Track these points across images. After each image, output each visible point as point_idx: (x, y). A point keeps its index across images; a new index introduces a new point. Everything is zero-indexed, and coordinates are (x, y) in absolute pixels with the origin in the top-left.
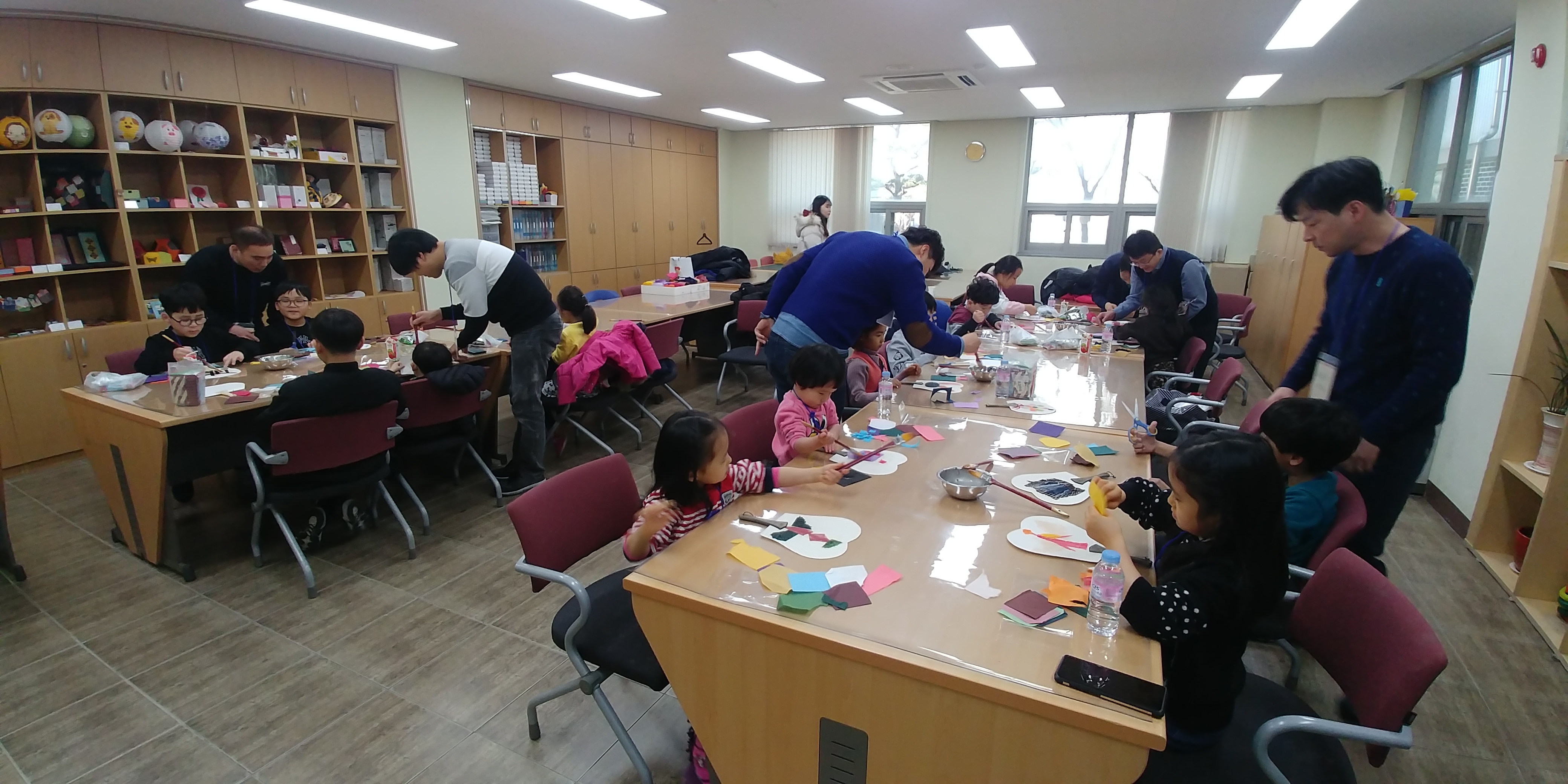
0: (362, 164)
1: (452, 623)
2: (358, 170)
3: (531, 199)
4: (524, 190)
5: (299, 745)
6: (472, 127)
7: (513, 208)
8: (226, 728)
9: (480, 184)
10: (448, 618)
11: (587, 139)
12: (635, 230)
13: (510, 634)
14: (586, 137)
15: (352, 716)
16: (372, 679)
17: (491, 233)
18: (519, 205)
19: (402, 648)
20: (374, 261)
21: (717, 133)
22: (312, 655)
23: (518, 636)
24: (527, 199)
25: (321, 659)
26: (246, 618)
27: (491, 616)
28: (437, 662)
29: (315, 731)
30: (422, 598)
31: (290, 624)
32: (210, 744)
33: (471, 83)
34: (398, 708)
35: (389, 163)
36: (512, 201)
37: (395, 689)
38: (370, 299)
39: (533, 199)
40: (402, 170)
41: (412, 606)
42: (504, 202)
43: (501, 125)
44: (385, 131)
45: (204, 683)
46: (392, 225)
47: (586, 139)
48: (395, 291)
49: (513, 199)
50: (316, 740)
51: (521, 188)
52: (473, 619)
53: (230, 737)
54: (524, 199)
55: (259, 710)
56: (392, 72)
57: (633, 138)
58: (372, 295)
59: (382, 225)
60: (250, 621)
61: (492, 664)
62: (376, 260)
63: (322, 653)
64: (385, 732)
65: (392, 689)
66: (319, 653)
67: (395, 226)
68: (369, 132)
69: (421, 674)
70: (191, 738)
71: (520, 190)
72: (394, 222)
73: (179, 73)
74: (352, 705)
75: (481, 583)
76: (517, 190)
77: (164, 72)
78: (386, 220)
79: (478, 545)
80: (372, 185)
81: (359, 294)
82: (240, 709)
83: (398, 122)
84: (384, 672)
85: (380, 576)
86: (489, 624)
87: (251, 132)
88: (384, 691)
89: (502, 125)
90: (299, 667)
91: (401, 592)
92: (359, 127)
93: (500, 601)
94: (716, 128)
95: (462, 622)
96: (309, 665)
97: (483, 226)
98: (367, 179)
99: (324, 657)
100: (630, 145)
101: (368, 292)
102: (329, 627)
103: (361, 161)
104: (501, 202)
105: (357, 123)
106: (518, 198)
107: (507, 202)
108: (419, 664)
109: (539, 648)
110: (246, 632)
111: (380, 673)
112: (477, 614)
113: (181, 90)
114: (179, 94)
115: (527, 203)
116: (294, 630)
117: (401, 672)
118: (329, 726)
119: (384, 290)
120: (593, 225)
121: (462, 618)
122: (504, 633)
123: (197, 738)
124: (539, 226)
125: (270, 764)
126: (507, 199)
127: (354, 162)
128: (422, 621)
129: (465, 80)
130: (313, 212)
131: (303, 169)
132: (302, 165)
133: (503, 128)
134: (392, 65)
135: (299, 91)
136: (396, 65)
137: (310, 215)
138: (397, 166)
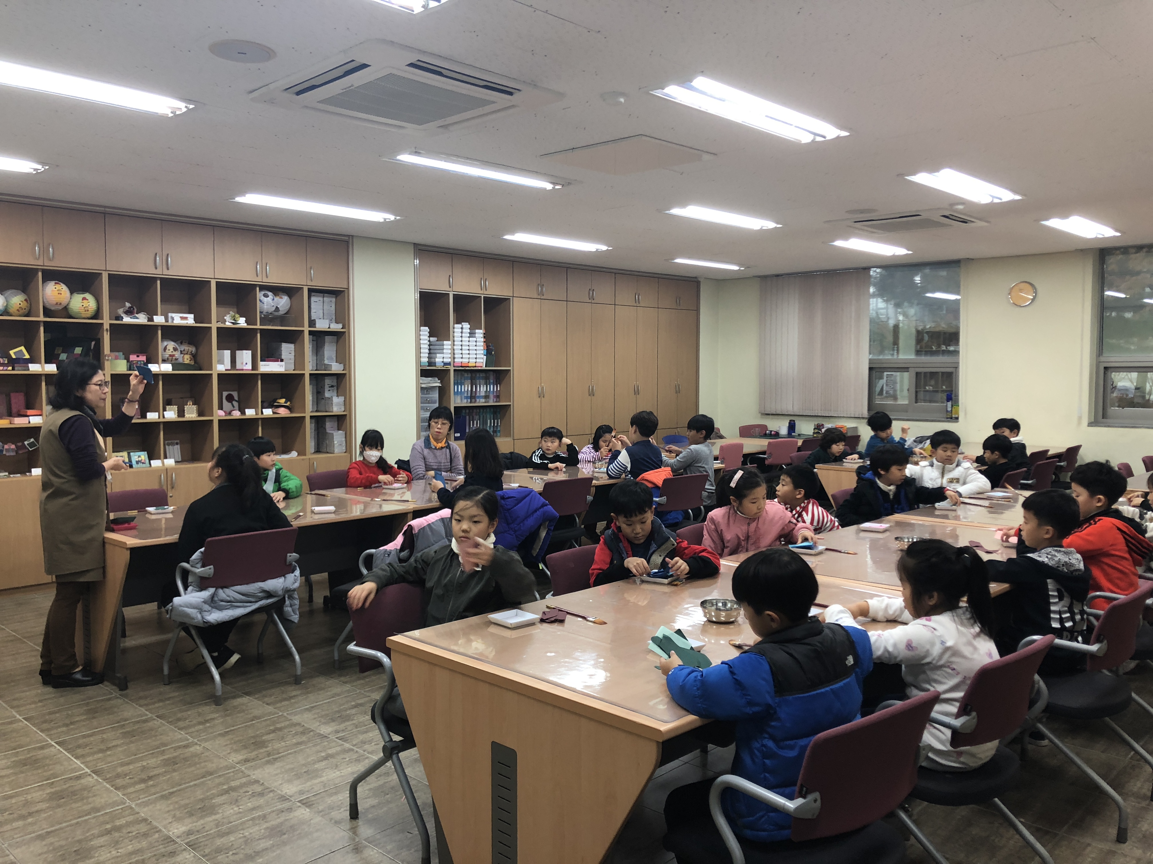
0: (311, 329)
1: (303, 733)
2: (306, 334)
3: (475, 360)
4: (468, 352)
5: (167, 792)
6: (419, 290)
7: (455, 370)
8: (118, 776)
9: (422, 346)
10: (301, 729)
11: (541, 297)
12: (592, 393)
13: (347, 745)
14: (539, 295)
15: (209, 780)
16: (231, 761)
17: (430, 396)
18: (461, 367)
19: (258, 744)
20: (311, 423)
21: (698, 284)
22: (190, 741)
23: (354, 748)
24: (471, 360)
25: (196, 744)
26: (147, 713)
27: (337, 732)
28: (282, 756)
29: (180, 785)
30: (285, 714)
31: (179, 720)
32: (105, 784)
33: (420, 247)
34: (244, 780)
35: (336, 327)
36: (454, 362)
37: (246, 768)
38: (303, 460)
39: (478, 360)
40: (347, 333)
41: (275, 719)
42: (445, 364)
43: (448, 286)
44: (336, 298)
45: (108, 749)
46: (332, 386)
47: (539, 297)
48: (328, 453)
49: (456, 360)
50: (179, 790)
51: (465, 350)
52: (322, 732)
53: (119, 782)
54: (467, 360)
55: (144, 769)
56: (348, 243)
57: (593, 294)
58: (305, 455)
59: (323, 387)
60: (150, 715)
61: (324, 763)
62: (313, 421)
63: (198, 740)
64: (230, 792)
65: (243, 769)
66: (196, 740)
67: (335, 388)
68: (321, 299)
69: (268, 762)
70: (92, 780)
71: (464, 352)
72: (335, 384)
73: (168, 255)
74: (211, 774)
75: (337, 709)
76: (461, 352)
77: (156, 254)
78: (328, 381)
79: (346, 683)
80: (318, 349)
81: (294, 454)
82: (131, 767)
83: (348, 289)
84: (240, 757)
85: (257, 696)
86: (332, 737)
87: (219, 303)
88: (237, 768)
89: (450, 287)
90: (179, 747)
91: (270, 708)
92: (313, 294)
93: (348, 723)
94: (696, 278)
95: (312, 733)
96: (186, 747)
97: (422, 388)
98: (315, 342)
99: (199, 743)
100: (590, 301)
101: (302, 453)
102: (208, 725)
103: (310, 326)
104: (443, 364)
105: (311, 291)
106: (461, 360)
107: (449, 364)
108: (269, 755)
109: (367, 758)
110: (145, 721)
111: (235, 758)
112: (326, 729)
113: (168, 269)
114: (166, 272)
115: (470, 365)
116: (181, 724)
117: (253, 759)
118: (192, 784)
119: (318, 451)
120: (543, 388)
121: (312, 731)
122: (343, 745)
123: (96, 780)
124: (482, 390)
125: (144, 800)
126: (448, 360)
127: (303, 327)
128: (280, 729)
129: (414, 244)
130: (261, 374)
131: (259, 335)
132: (259, 331)
133: (451, 289)
134: (348, 236)
135: (264, 265)
136: (352, 236)
137: (259, 377)
138: (342, 330)
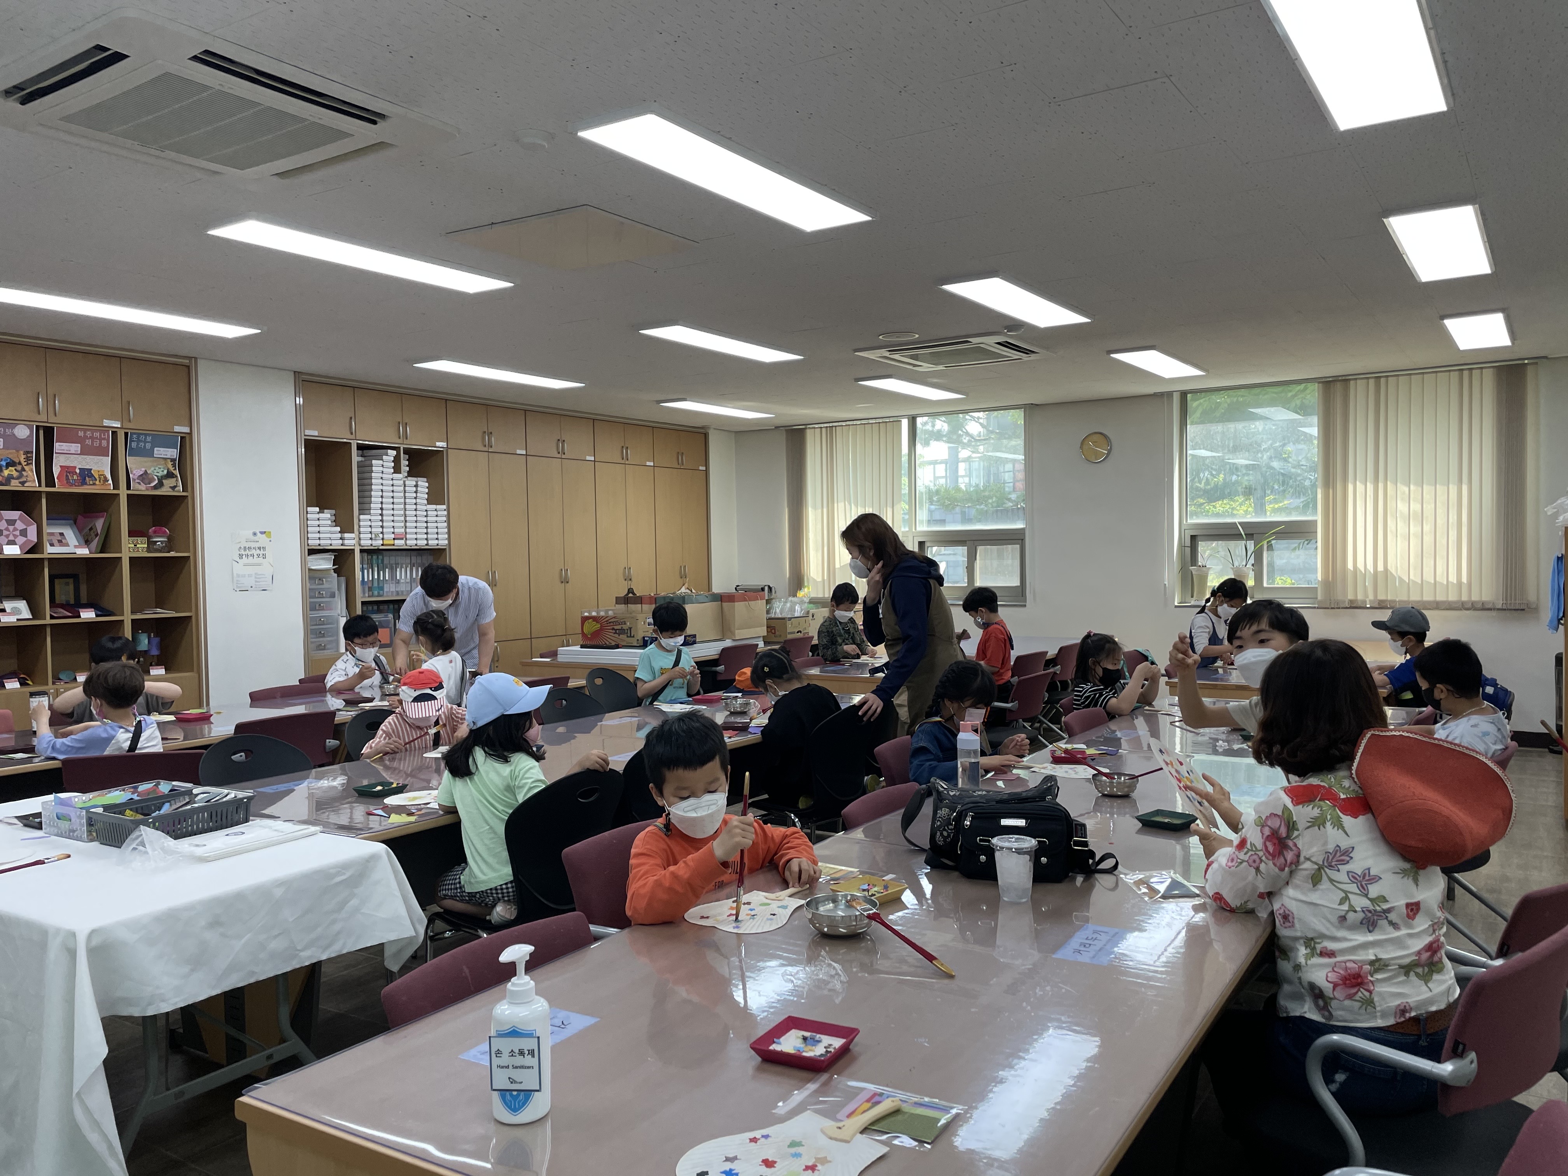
0: (130, 492)
6: (303, 438)
7: (362, 551)
11: (488, 449)
12: (565, 580)
14: (485, 446)
17: (323, 586)
21: (706, 436)
33: (304, 377)
35: (171, 490)
40: (190, 498)
43: (349, 433)
47: (486, 449)
56: (188, 367)
57: (562, 446)
83: (190, 434)
89: (352, 434)
94: (702, 428)
97: (311, 576)
100: (559, 456)
103: (129, 488)
120: (494, 573)
127: (118, 489)
129: (295, 372)
130: (50, 560)
131: (44, 501)
132: (44, 496)
133: (353, 437)
134: (190, 358)
135: (50, 399)
136: (196, 358)
137: (46, 563)
138: (184, 494)
